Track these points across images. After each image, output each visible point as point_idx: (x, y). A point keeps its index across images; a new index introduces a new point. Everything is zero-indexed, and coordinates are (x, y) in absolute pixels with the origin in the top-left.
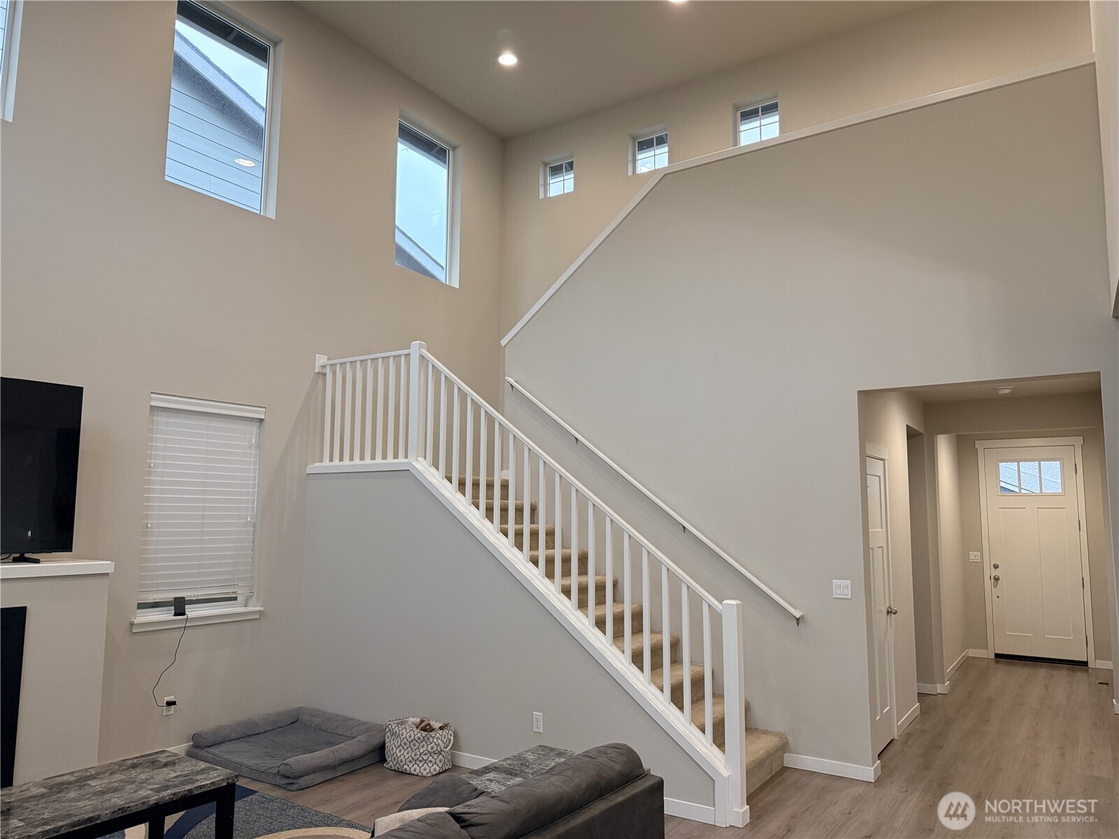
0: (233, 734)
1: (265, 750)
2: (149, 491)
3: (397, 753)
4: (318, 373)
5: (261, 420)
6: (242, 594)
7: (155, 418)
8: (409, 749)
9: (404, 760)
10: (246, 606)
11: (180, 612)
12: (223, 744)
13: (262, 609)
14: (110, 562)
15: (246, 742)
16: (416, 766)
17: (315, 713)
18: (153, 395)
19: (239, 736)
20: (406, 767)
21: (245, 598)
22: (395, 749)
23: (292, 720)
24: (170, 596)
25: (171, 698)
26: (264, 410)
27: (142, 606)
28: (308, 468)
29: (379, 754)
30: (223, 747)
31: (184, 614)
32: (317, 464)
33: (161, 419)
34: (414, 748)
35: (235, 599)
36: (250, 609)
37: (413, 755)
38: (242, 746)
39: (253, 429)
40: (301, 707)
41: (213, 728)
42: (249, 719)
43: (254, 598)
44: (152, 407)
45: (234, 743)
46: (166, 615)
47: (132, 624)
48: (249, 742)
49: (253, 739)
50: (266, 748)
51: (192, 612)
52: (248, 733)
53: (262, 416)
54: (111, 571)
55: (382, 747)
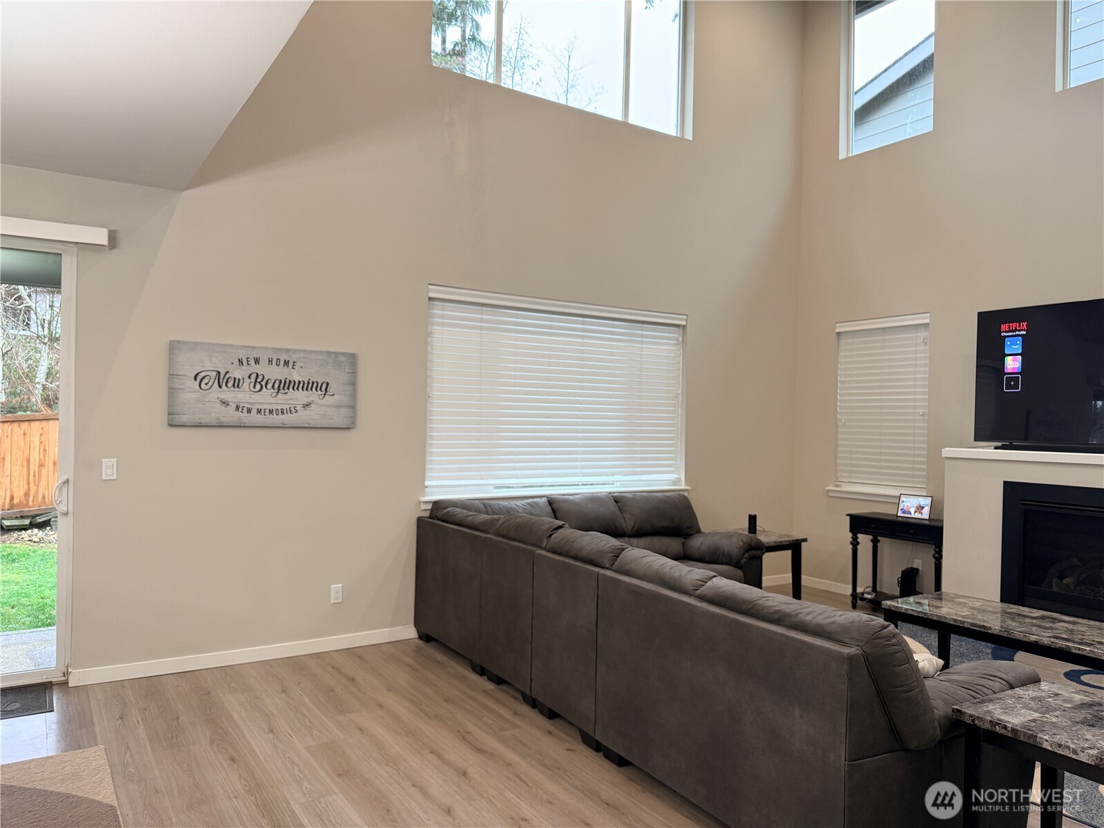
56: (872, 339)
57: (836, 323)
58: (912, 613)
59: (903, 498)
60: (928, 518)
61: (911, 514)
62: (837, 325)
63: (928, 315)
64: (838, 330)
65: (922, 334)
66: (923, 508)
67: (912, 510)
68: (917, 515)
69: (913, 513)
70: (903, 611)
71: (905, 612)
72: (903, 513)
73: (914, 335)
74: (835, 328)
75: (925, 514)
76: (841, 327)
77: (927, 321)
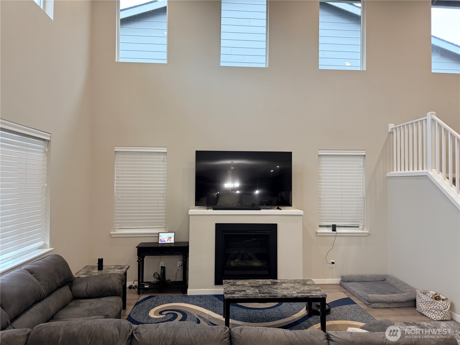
0: (356, 279)
1: (366, 289)
2: (320, 185)
3: (421, 306)
4: (390, 132)
5: (365, 155)
6: (361, 225)
7: (321, 159)
8: (426, 305)
9: (423, 309)
10: (363, 230)
11: (334, 230)
12: (352, 282)
13: (369, 232)
14: (302, 211)
15: (361, 283)
16: (429, 313)
17: (393, 278)
18: (319, 151)
19: (359, 281)
20: (424, 312)
21: (362, 227)
22: (419, 303)
23: (383, 279)
24: (331, 224)
25: (333, 261)
26: (365, 151)
27: (320, 226)
28: (387, 174)
29: (412, 303)
30: (351, 284)
31: (335, 231)
32: (391, 172)
33: (323, 159)
34: (428, 305)
35: (358, 227)
36: (364, 232)
37: (427, 308)
38: (359, 285)
39: (361, 159)
40: (387, 275)
41: (348, 275)
42: (364, 275)
43: (365, 227)
44: (319, 155)
45: (356, 283)
46: (329, 230)
47: (317, 233)
48: (362, 284)
49: (363, 283)
50: (367, 288)
51: (338, 230)
52: (362, 280)
53: (365, 154)
54: (303, 214)
55: (415, 301)
56: (135, 156)
57: (115, 146)
58: (241, 298)
59: (161, 234)
60: (174, 242)
61: (165, 242)
62: (115, 147)
63: (166, 148)
64: (115, 150)
65: (162, 157)
66: (171, 238)
67: (166, 240)
68: (169, 242)
69: (166, 241)
70: (236, 298)
71: (238, 298)
72: (162, 241)
73: (158, 157)
74: (114, 149)
75: (172, 241)
76: (116, 148)
77: (166, 151)
